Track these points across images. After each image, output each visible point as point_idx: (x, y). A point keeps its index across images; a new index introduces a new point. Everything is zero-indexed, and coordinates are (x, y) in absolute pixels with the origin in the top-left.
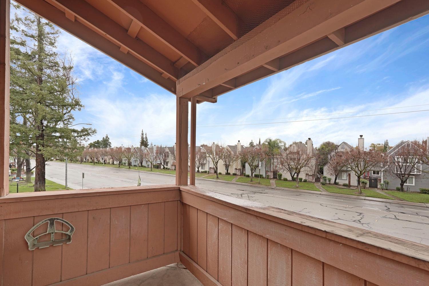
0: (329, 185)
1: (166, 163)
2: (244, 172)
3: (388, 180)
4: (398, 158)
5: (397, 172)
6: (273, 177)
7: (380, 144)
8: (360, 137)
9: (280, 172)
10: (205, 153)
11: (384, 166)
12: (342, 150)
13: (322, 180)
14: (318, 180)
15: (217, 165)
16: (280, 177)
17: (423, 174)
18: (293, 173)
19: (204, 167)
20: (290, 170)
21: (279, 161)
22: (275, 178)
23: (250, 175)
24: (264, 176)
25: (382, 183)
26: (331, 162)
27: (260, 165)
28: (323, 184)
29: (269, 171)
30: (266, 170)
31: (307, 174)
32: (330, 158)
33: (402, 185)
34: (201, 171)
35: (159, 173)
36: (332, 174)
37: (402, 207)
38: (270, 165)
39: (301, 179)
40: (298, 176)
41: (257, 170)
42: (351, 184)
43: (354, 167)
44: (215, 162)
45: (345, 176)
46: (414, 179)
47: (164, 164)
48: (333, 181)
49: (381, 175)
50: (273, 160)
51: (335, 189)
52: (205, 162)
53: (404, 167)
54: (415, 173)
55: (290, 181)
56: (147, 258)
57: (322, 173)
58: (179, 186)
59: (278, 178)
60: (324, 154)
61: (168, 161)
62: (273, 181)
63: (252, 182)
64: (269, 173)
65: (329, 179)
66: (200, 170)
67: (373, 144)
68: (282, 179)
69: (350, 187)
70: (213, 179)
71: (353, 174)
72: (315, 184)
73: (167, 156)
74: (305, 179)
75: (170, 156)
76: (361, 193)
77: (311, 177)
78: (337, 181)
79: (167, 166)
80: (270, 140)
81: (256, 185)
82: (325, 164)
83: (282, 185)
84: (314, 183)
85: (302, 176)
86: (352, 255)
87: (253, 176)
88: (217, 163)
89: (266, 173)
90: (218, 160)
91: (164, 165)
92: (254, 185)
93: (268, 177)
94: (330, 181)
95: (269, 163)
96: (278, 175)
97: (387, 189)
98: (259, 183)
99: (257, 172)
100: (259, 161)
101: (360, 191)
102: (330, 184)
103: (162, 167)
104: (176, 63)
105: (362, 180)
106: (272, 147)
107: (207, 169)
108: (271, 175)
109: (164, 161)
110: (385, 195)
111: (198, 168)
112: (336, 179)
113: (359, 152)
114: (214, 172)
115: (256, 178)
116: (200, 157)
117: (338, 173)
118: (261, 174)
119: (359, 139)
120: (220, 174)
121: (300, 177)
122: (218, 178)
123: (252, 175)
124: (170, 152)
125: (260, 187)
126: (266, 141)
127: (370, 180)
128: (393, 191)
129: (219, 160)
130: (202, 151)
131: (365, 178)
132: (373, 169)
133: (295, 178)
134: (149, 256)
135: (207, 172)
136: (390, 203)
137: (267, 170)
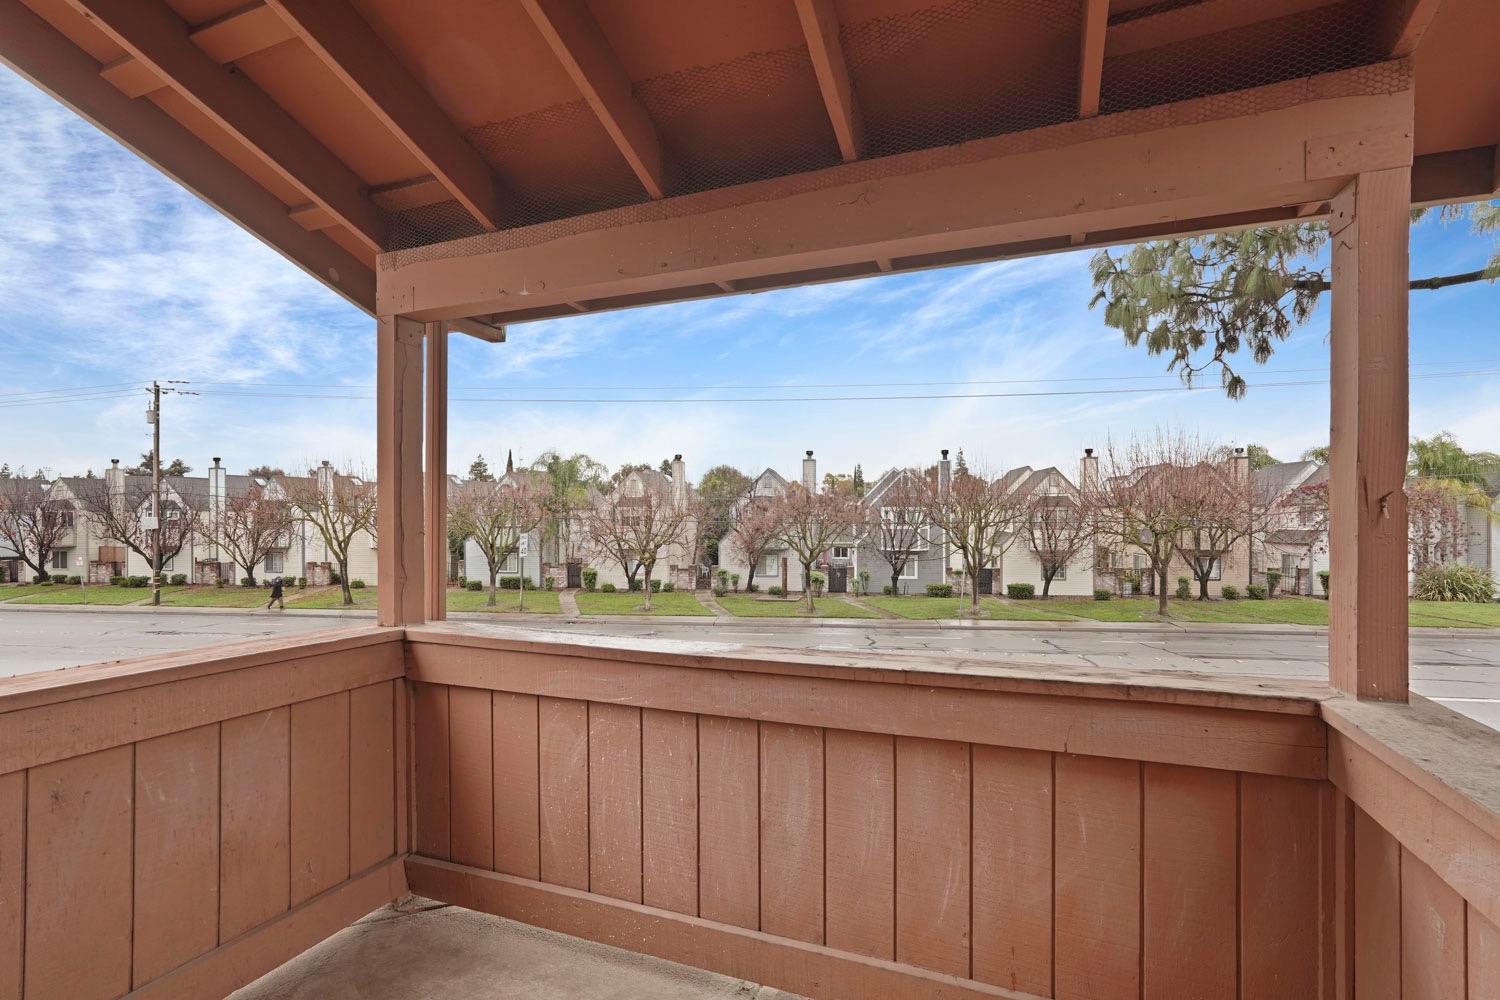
0: (735, 596)
1: (55, 555)
2: (460, 574)
3: (869, 570)
4: (887, 513)
5: (886, 547)
6: (566, 583)
7: (844, 476)
8: (806, 457)
9: (592, 566)
10: (282, 505)
11: (860, 532)
12: (768, 493)
13: (715, 583)
14: (703, 583)
15: (344, 550)
16: (590, 581)
17: (933, 550)
18: (632, 568)
19: (277, 562)
20: (623, 556)
21: (587, 528)
22: (573, 584)
23: (486, 581)
24: (536, 582)
25: (856, 577)
26: (738, 528)
27: (523, 544)
28: (720, 594)
29: (552, 565)
30: (541, 560)
31: (673, 568)
32: (735, 516)
33: (895, 579)
34: (265, 582)
35: (14, 606)
36: (743, 562)
37: (898, 634)
38: (557, 543)
39: (657, 584)
40: (648, 573)
41: (511, 562)
42: (789, 588)
43: (797, 540)
44: (335, 543)
45: (772, 567)
46: (916, 563)
47: (43, 558)
48: (743, 584)
49: (853, 558)
50: (568, 526)
51: (748, 604)
52: (283, 542)
53: (899, 534)
54: (919, 549)
55: (622, 592)
56: (290, 908)
57: (716, 561)
58: (402, 628)
59: (583, 585)
60: (718, 504)
61: (66, 541)
62: (568, 599)
63: (493, 608)
64: (554, 572)
65: (733, 577)
66: (261, 574)
67: (829, 475)
68: (598, 586)
69: (785, 596)
70: (328, 607)
71: (794, 558)
72: (699, 596)
73: (60, 520)
74: (667, 582)
75: (83, 519)
76: (812, 609)
77: (685, 576)
78: (755, 581)
79: (64, 566)
80: (556, 458)
81: (512, 616)
82: (721, 535)
83: (598, 608)
84: (694, 592)
85: (661, 573)
86: (952, 705)
87: (498, 584)
88: (344, 544)
89: (542, 572)
90: (347, 533)
91: (42, 564)
92: (505, 616)
93: (549, 586)
94: (735, 583)
95: (550, 538)
96: (585, 574)
97: (865, 594)
98: (521, 608)
99: (511, 570)
100: (518, 530)
101: (810, 603)
102: (736, 591)
103: (28, 574)
104: (386, 193)
105: (814, 574)
106: (564, 483)
107: (292, 568)
108: (560, 576)
109: (41, 545)
110: (864, 608)
111: (250, 570)
112: (751, 577)
113: (808, 498)
114: (326, 581)
115: (507, 591)
116: (259, 522)
117: (756, 558)
118: (526, 575)
119: (804, 460)
120: (359, 585)
121: (654, 576)
122: (349, 601)
123: (493, 580)
124: (77, 504)
125: (524, 621)
126: (542, 462)
127: (831, 572)
128: (877, 598)
129: (354, 530)
130: (267, 495)
131: (818, 568)
132: (837, 542)
133: (640, 582)
134: (295, 901)
135: (297, 583)
136: (874, 628)
137: (544, 561)
